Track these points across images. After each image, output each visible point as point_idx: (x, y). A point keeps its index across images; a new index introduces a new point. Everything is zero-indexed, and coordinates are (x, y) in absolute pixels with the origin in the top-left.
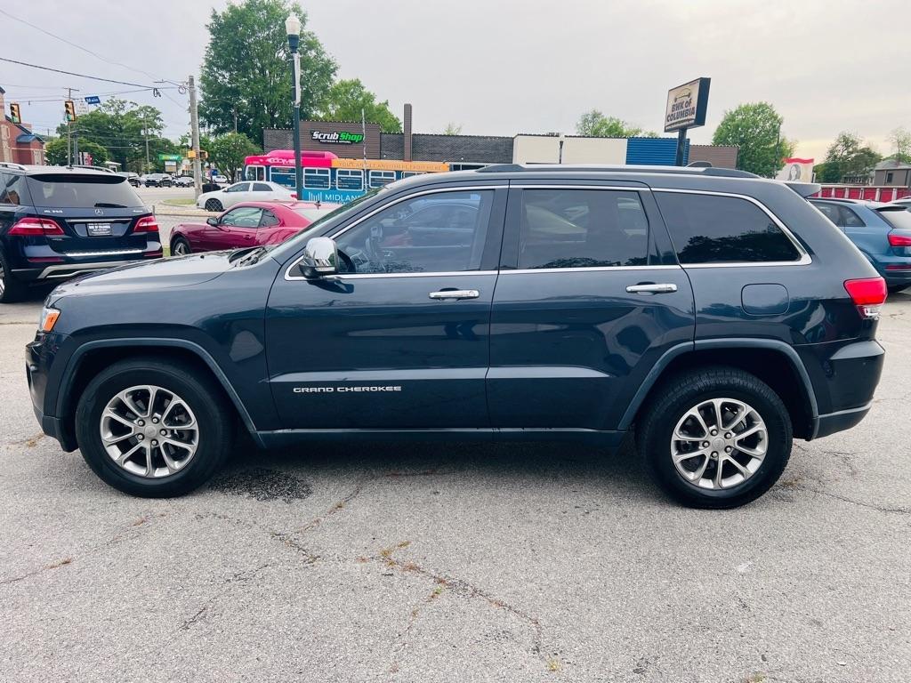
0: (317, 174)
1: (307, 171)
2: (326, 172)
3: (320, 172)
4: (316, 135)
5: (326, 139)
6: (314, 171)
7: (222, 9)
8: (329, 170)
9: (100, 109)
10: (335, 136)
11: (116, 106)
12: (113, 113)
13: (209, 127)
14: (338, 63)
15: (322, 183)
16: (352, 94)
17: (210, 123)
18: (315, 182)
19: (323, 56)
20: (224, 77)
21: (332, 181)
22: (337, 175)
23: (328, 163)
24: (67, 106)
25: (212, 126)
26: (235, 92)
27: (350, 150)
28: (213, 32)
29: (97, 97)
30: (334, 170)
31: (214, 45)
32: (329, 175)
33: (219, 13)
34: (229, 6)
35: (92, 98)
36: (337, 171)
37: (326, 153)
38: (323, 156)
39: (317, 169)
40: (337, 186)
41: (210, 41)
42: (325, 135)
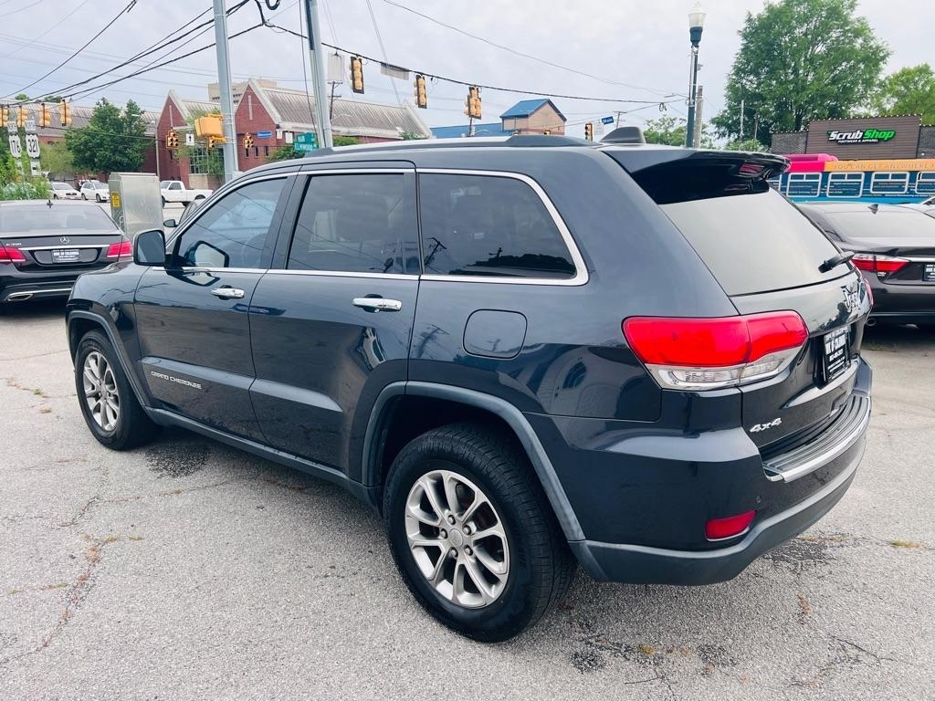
0: (805, 180)
1: (793, 177)
2: (817, 177)
3: (808, 177)
4: (834, 136)
5: (846, 139)
6: (801, 177)
7: (759, 10)
8: (821, 175)
9: (652, 128)
10: (858, 135)
11: (666, 123)
12: (663, 131)
13: (729, 136)
14: (890, 48)
15: (809, 190)
16: (916, 83)
17: (730, 132)
18: (801, 190)
19: (872, 43)
20: (750, 83)
21: (822, 187)
22: (830, 180)
23: (820, 166)
24: (586, 128)
25: (732, 135)
26: (761, 97)
27: (874, 149)
28: (745, 36)
29: (611, 118)
30: (826, 175)
31: (746, 49)
32: (820, 180)
33: (754, 16)
34: (767, 6)
35: (607, 119)
36: (830, 175)
37: (820, 155)
38: (816, 159)
39: (805, 174)
40: (828, 192)
41: (742, 47)
42: (845, 135)
